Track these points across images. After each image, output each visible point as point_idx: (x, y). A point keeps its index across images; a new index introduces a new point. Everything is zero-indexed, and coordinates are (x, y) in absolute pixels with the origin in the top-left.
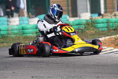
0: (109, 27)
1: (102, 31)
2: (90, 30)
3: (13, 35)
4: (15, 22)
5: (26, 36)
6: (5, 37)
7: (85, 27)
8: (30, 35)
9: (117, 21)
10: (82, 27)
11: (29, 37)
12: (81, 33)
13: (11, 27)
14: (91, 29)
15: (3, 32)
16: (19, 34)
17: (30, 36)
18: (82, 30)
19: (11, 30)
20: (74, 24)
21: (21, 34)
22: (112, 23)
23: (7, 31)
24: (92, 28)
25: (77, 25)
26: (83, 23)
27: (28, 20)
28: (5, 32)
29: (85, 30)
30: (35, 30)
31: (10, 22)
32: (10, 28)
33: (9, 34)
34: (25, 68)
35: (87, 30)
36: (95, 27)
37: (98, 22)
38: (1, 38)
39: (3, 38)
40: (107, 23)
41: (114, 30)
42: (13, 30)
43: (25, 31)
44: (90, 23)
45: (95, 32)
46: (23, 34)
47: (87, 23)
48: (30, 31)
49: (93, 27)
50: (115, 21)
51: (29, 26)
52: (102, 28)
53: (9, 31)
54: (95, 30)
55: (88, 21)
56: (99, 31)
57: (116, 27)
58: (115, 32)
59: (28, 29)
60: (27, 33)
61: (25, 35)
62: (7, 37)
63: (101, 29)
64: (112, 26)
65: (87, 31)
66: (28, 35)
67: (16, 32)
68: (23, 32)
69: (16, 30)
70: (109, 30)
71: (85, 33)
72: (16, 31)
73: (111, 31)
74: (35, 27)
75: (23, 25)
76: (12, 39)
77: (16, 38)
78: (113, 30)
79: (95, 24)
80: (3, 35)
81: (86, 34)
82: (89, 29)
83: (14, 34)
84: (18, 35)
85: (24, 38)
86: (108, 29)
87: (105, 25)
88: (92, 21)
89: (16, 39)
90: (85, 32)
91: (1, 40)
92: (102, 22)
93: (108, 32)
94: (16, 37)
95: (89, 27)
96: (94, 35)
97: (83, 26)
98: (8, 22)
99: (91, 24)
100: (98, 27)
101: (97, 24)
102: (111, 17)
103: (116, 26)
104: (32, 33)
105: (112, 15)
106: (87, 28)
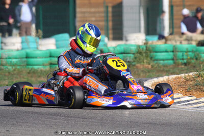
0: (177, 60)
1: (165, 66)
2: (142, 63)
3: (10, 67)
4: (14, 44)
5: (32, 69)
7: (135, 58)
8: (38, 68)
9: (190, 49)
10: (130, 57)
11: (37, 71)
13: (6, 53)
14: (145, 61)
16: (20, 66)
17: (39, 70)
18: (129, 62)
19: (6, 58)
20: (117, 52)
21: (23, 66)
22: (181, 52)
24: (146, 59)
25: (122, 53)
26: (131, 50)
27: (37, 43)
29: (133, 63)
30: (48, 60)
31: (5, 44)
33: (2, 65)
34: (28, 124)
35: (138, 62)
36: (151, 58)
37: (157, 49)
40: (173, 52)
41: (185, 64)
42: (10, 58)
43: (31, 60)
44: (144, 51)
45: (152, 67)
46: (28, 65)
47: (138, 50)
48: (40, 60)
49: (149, 59)
50: (187, 49)
51: (38, 52)
52: (163, 60)
53: (4, 60)
54: (151, 64)
55: (141, 48)
56: (158, 65)
57: (187, 59)
58: (186, 67)
59: (36, 58)
61: (30, 67)
63: (162, 62)
64: (181, 58)
65: (138, 65)
66: (36, 67)
67: (15, 62)
68: (27, 61)
69: (16, 58)
70: (176, 64)
71: (135, 67)
72: (14, 60)
73: (180, 67)
74: (48, 55)
75: (28, 51)
76: (7, 74)
77: (15, 72)
78: (182, 64)
79: (152, 54)
81: (135, 70)
82: (141, 60)
83: (12, 65)
84: (18, 67)
85: (29, 73)
86: (174, 63)
87: (170, 55)
88: (146, 47)
89: (14, 74)
90: (134, 65)
92: (165, 50)
93: (173, 68)
94: (15, 70)
95: (142, 58)
96: (149, 72)
97: (131, 55)
98: (3, 45)
99: (145, 53)
100: (157, 58)
101: (155, 54)
102: (181, 43)
103: (189, 57)
104: (43, 65)
105: (182, 39)
106: (138, 59)
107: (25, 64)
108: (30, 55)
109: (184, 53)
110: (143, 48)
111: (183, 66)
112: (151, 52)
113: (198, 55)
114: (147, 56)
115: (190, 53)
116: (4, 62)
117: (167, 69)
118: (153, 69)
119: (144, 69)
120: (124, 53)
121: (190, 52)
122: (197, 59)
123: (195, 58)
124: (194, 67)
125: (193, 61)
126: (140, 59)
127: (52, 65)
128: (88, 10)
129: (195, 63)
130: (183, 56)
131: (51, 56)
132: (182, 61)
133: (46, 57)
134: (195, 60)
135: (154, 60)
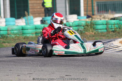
0: (109, 29)
1: (102, 33)
3: (13, 36)
5: (26, 36)
6: (5, 37)
7: (85, 29)
8: (30, 36)
9: (116, 23)
10: (81, 28)
11: (29, 37)
12: (80, 34)
13: (10, 27)
14: (90, 30)
16: (19, 34)
19: (11, 30)
20: (74, 25)
21: (21, 34)
22: (111, 24)
23: (6, 31)
25: (77, 26)
26: (82, 23)
28: (4, 32)
29: (84, 32)
30: (34, 31)
33: (8, 34)
35: (87, 31)
36: (94, 28)
37: (97, 23)
38: (1, 38)
40: (106, 24)
41: (114, 31)
42: (13, 30)
43: (25, 31)
45: (95, 33)
46: (23, 34)
47: (86, 24)
48: (30, 31)
49: (92, 29)
50: (114, 23)
52: (101, 29)
54: (94, 32)
55: (88, 22)
56: (98, 33)
57: (115, 29)
58: (114, 33)
59: (28, 30)
60: (26, 33)
61: (25, 35)
62: (7, 37)
63: (100, 30)
64: (111, 28)
65: (87, 33)
66: (28, 35)
67: (16, 33)
68: (23, 32)
69: (16, 30)
70: (108, 32)
73: (110, 33)
74: (34, 28)
76: (12, 39)
77: (16, 38)
80: (3, 35)
81: (85, 36)
84: (18, 35)
85: (24, 39)
86: (107, 31)
91: (1, 40)
93: (107, 34)
95: (89, 28)
96: (94, 37)
99: (90, 25)
100: (97, 28)
101: (96, 26)
103: (115, 28)
104: (32, 34)
105: (101, 17)
106: (86, 29)
107: (22, 33)
108: (24, 28)
109: (113, 25)
110: (89, 23)
111: (112, 33)
112: (94, 25)
113: (121, 26)
114: (91, 28)
116: (10, 33)
117: (104, 35)
118: (95, 34)
119: (90, 35)
120: (78, 26)
121: (116, 24)
122: (120, 29)
123: (119, 28)
124: (119, 33)
126: (87, 29)
127: (37, 34)
129: (119, 31)
130: (112, 27)
131: (36, 29)
132: (111, 30)
134: (119, 29)
135: (96, 30)
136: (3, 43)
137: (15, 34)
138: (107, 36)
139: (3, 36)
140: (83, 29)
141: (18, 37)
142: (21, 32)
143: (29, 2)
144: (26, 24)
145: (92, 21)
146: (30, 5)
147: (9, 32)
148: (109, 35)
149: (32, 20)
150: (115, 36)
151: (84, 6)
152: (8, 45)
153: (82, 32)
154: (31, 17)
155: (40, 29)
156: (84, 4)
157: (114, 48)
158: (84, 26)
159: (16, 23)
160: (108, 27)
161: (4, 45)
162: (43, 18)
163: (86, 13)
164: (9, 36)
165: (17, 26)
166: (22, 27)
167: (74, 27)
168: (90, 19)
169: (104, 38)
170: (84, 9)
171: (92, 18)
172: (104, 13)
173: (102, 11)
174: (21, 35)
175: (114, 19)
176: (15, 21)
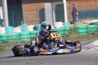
0: (88, 32)
1: (83, 35)
3: (12, 41)
5: (23, 41)
6: (6, 42)
7: (69, 33)
8: (26, 40)
10: (66, 32)
11: (25, 41)
12: (66, 37)
14: (74, 34)
15: (4, 38)
19: (10, 37)
20: (61, 30)
22: (90, 28)
23: (7, 37)
25: (63, 31)
26: (67, 29)
28: (6, 38)
29: (69, 35)
30: (29, 36)
32: (10, 35)
33: (8, 40)
35: (71, 34)
36: (76, 32)
37: (79, 28)
38: (3, 43)
39: (5, 43)
40: (86, 29)
41: (93, 34)
42: (12, 36)
44: (73, 29)
45: (77, 36)
46: (20, 39)
47: (70, 29)
48: (26, 36)
49: (76, 33)
50: (93, 27)
52: (82, 33)
53: (9, 37)
54: (77, 35)
55: (71, 28)
56: (80, 35)
57: (93, 32)
58: (93, 36)
59: (24, 35)
60: (23, 38)
62: (7, 42)
63: (81, 34)
64: (90, 31)
65: (71, 36)
67: (14, 38)
68: (20, 37)
69: (15, 36)
70: (88, 35)
73: (90, 35)
74: (29, 34)
77: (15, 43)
79: (77, 30)
80: (4, 40)
81: (70, 38)
84: (16, 40)
85: (21, 43)
86: (87, 34)
87: (85, 30)
88: (74, 27)
91: (3, 44)
92: (82, 28)
93: (87, 36)
95: (72, 32)
101: (78, 30)
104: (27, 38)
106: (70, 33)
108: (21, 35)
110: (72, 28)
111: (91, 35)
112: (76, 29)
114: (74, 32)
115: (94, 29)
117: (85, 37)
119: (74, 38)
120: (64, 31)
122: (97, 31)
124: (97, 35)
125: (96, 32)
126: (71, 33)
127: (31, 38)
128: (28, 13)
130: (91, 30)
131: (30, 34)
132: (91, 33)
133: (28, 35)
134: (97, 32)
135: (78, 33)
136: (4, 47)
137: (14, 40)
138: (87, 37)
139: (4, 42)
140: (68, 33)
141: (16, 41)
142: (19, 37)
143: (24, 13)
144: (22, 31)
145: (75, 27)
146: (24, 16)
147: (9, 38)
148: (89, 37)
149: (27, 27)
150: (94, 37)
151: (68, 15)
152: (9, 48)
153: (67, 36)
154: (25, 25)
155: (33, 34)
156: (67, 13)
157: (94, 47)
158: (68, 31)
159: (14, 30)
160: (88, 31)
161: (6, 48)
162: (35, 26)
163: (69, 20)
164: (9, 41)
165: (15, 32)
166: (19, 34)
167: (61, 32)
168: (73, 24)
169: (85, 39)
170: (68, 17)
171: (75, 24)
172: (84, 19)
173: (82, 18)
174: (19, 40)
175: (92, 24)
176: (13, 29)
